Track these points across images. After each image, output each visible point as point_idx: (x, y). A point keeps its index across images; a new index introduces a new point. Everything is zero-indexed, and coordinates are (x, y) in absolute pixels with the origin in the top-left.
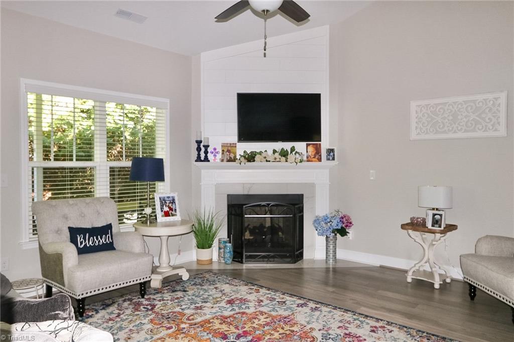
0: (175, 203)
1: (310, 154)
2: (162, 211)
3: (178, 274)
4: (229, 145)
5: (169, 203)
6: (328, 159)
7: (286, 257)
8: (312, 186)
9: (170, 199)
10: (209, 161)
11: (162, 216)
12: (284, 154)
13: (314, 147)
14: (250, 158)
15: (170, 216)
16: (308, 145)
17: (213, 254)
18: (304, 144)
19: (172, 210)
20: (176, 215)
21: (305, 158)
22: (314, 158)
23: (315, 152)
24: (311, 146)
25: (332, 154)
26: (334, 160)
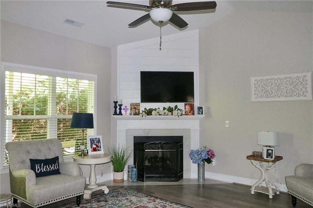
0: (100, 142)
1: (187, 110)
2: (91, 148)
3: (102, 189)
4: (135, 104)
5: (96, 142)
6: (199, 114)
7: (172, 177)
8: (188, 131)
9: (96, 140)
10: (122, 115)
11: (92, 151)
12: (170, 110)
13: (189, 106)
14: (149, 112)
15: (97, 151)
16: (185, 105)
17: (124, 175)
18: (183, 104)
19: (98, 147)
20: (101, 150)
21: (184, 113)
22: (189, 113)
23: (190, 109)
24: (188, 105)
25: (201, 110)
26: (203, 114)
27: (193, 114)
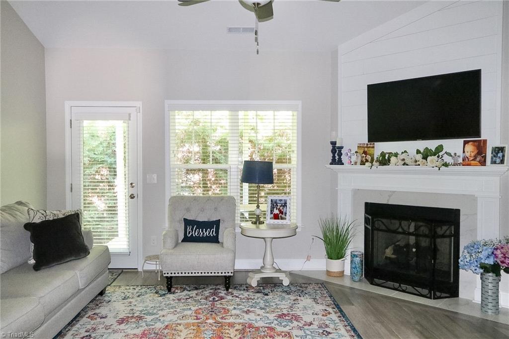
0: (286, 206)
1: (468, 154)
2: (272, 213)
3: (279, 278)
4: (366, 146)
5: (280, 206)
6: (494, 162)
8: (473, 199)
9: (282, 202)
10: (343, 164)
11: (271, 219)
13: (474, 145)
15: (279, 219)
16: (465, 143)
18: (460, 142)
19: (282, 214)
20: (285, 219)
21: (460, 160)
22: (473, 160)
23: (476, 152)
24: (470, 143)
25: (500, 155)
26: (503, 163)
27: (483, 163)
